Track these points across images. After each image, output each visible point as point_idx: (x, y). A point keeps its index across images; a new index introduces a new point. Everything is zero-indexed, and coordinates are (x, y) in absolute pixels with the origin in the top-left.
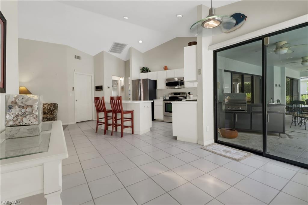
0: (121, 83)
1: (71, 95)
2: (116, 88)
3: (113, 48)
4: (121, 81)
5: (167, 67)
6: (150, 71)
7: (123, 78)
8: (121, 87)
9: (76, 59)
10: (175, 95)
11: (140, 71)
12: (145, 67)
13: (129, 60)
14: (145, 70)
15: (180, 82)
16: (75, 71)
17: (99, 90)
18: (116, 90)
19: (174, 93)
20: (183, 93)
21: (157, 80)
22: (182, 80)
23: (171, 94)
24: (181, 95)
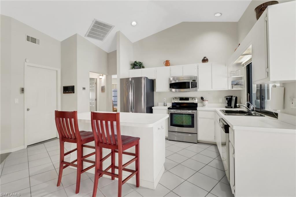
0: (100, 82)
1: (17, 101)
2: (94, 89)
3: (92, 29)
4: (102, 79)
5: (169, 62)
6: (143, 67)
7: (104, 76)
8: (101, 87)
9: (30, 42)
10: (180, 100)
11: (129, 66)
12: (137, 61)
13: (116, 50)
14: (136, 65)
15: (191, 82)
16: (27, 61)
17: (68, 93)
18: (94, 92)
19: (180, 98)
20: (193, 98)
21: (155, 80)
22: (195, 80)
23: (175, 99)
24: (190, 101)
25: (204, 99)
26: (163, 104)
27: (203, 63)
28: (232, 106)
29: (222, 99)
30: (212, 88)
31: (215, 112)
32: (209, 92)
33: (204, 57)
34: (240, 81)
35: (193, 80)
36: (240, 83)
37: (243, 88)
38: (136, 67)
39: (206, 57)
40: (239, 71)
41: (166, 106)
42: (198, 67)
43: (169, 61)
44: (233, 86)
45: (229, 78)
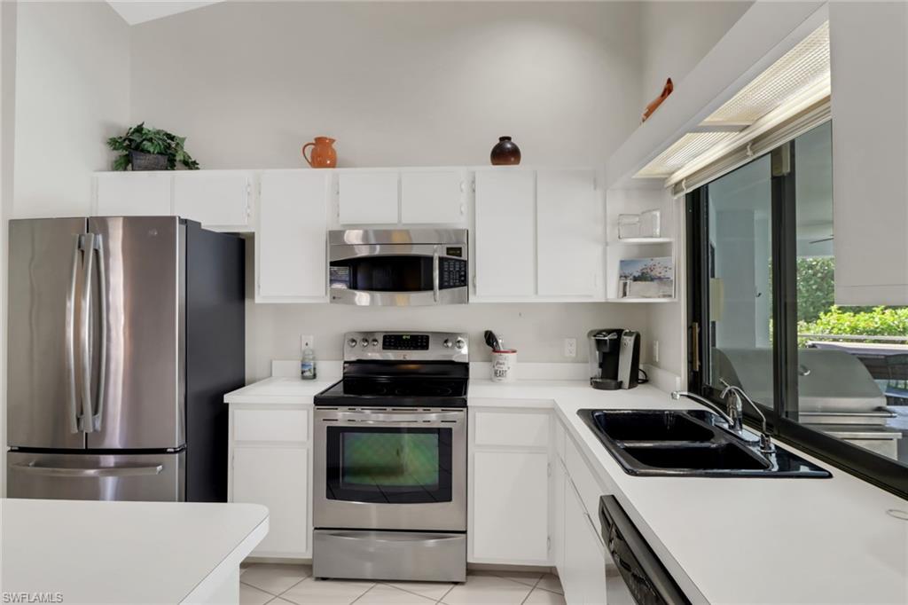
10: (386, 347)
19: (385, 337)
20: (448, 338)
21: (252, 236)
22: (460, 249)
23: (360, 344)
24: (433, 353)
25: (500, 341)
26: (295, 367)
27: (494, 164)
28: (619, 380)
29: (574, 341)
30: (537, 293)
31: (553, 412)
32: (520, 310)
33: (502, 139)
34: (659, 265)
35: (448, 249)
36: (655, 273)
37: (670, 296)
38: (140, 160)
39: (509, 139)
40: (654, 213)
41: (314, 376)
42: (474, 182)
43: (334, 141)
44: (625, 285)
45: (608, 248)
